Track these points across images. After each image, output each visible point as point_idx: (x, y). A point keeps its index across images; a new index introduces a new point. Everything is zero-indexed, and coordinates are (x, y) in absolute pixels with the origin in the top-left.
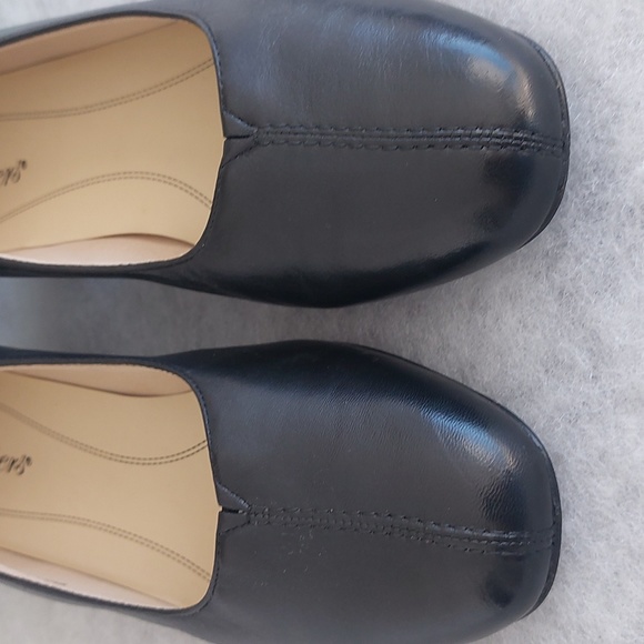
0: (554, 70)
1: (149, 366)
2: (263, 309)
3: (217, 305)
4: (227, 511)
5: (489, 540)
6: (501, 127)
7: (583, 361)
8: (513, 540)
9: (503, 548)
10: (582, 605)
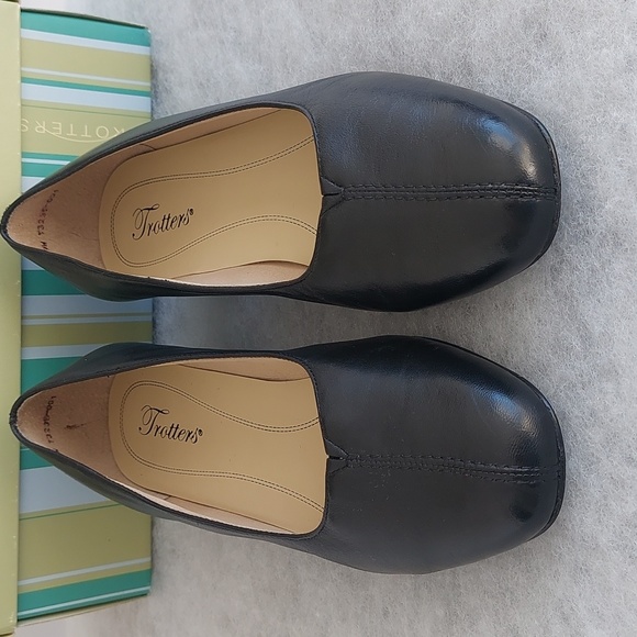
0: (547, 137)
1: (279, 358)
2: (364, 314)
3: (333, 312)
4: (332, 459)
5: (508, 472)
6: (505, 183)
7: (576, 343)
8: (526, 472)
9: (519, 478)
10: (582, 521)
